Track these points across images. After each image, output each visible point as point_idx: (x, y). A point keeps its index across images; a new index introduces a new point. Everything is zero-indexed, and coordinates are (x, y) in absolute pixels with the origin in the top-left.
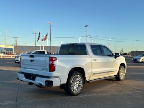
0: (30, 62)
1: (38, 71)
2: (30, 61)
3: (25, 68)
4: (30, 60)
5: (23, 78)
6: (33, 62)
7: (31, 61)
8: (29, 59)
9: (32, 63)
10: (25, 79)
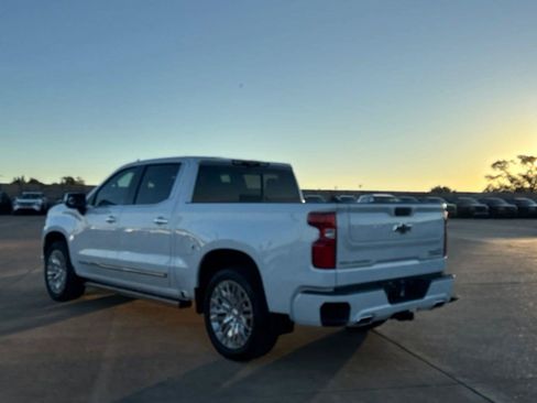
0: (398, 234)
1: (415, 262)
2: (398, 229)
3: (366, 263)
4: (395, 228)
5: (383, 303)
6: (408, 234)
7: (403, 229)
8: (394, 224)
9: (404, 236)
10: (388, 306)
